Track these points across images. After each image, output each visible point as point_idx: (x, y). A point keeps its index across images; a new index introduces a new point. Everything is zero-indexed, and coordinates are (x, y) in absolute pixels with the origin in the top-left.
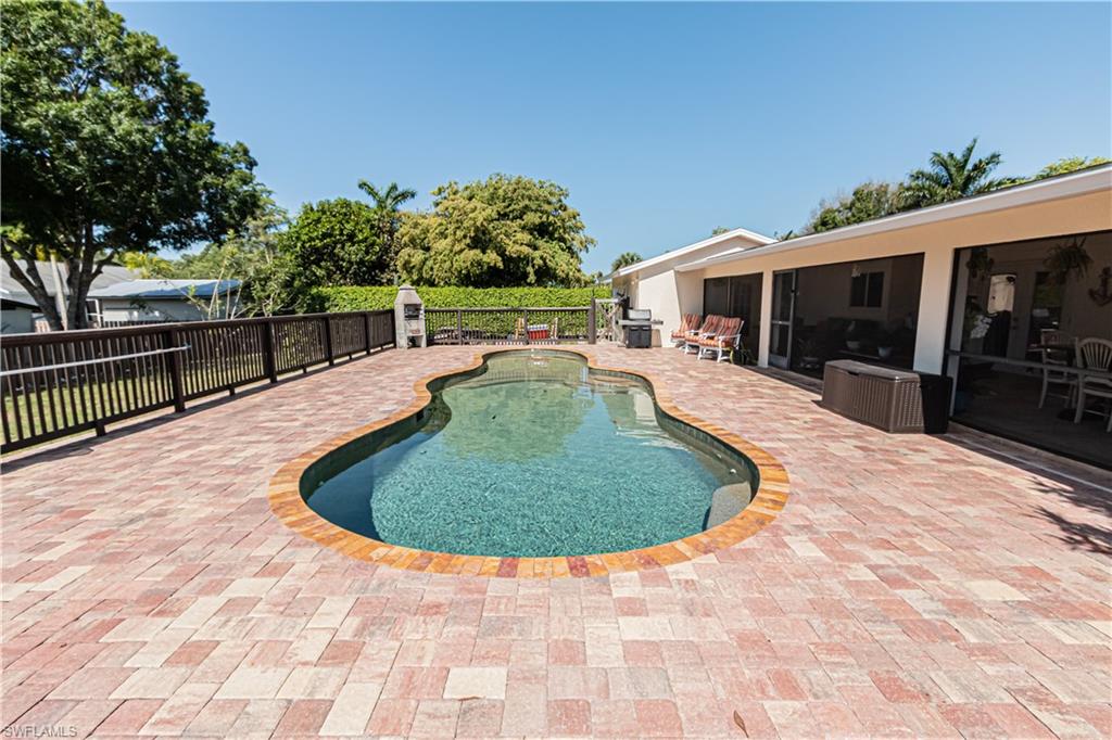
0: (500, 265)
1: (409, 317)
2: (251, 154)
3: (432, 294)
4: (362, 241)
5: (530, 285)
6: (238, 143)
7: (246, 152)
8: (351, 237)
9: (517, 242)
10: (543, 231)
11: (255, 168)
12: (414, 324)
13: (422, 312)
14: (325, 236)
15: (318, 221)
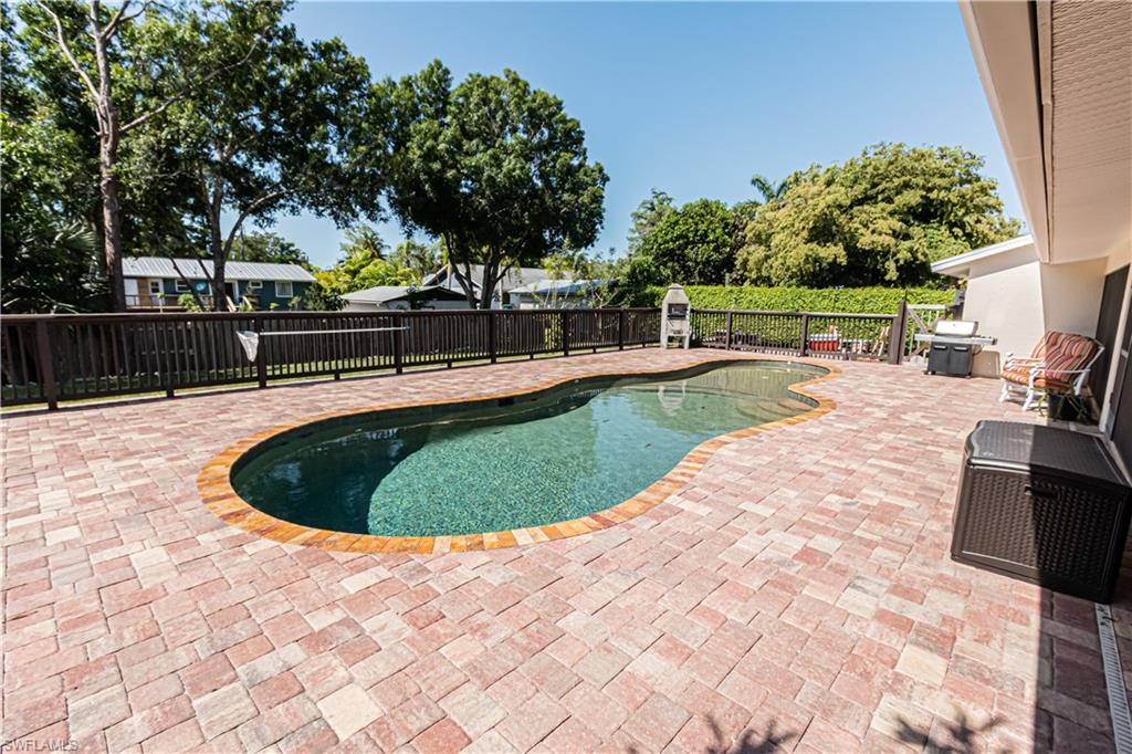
0: (843, 261)
1: (671, 317)
2: (605, 172)
3: (756, 295)
4: (713, 242)
5: (888, 284)
6: (597, 164)
7: (601, 170)
8: (704, 238)
9: (876, 229)
10: (927, 213)
11: (607, 183)
12: (677, 325)
13: (688, 312)
14: (678, 238)
15: (676, 223)
